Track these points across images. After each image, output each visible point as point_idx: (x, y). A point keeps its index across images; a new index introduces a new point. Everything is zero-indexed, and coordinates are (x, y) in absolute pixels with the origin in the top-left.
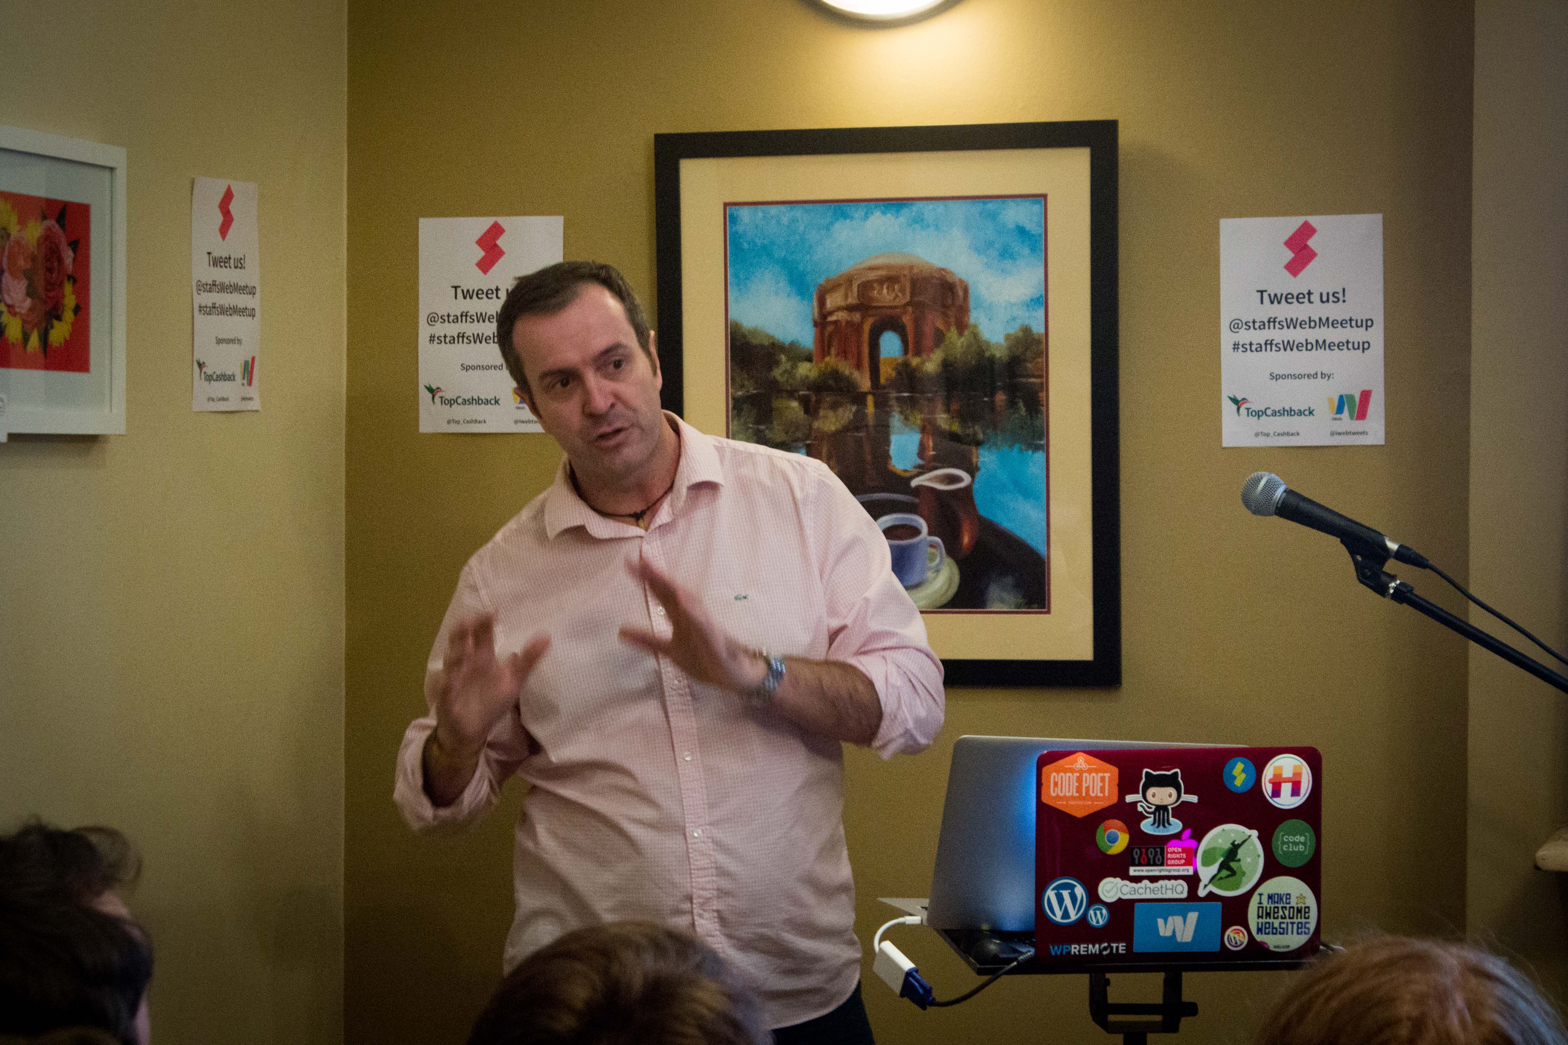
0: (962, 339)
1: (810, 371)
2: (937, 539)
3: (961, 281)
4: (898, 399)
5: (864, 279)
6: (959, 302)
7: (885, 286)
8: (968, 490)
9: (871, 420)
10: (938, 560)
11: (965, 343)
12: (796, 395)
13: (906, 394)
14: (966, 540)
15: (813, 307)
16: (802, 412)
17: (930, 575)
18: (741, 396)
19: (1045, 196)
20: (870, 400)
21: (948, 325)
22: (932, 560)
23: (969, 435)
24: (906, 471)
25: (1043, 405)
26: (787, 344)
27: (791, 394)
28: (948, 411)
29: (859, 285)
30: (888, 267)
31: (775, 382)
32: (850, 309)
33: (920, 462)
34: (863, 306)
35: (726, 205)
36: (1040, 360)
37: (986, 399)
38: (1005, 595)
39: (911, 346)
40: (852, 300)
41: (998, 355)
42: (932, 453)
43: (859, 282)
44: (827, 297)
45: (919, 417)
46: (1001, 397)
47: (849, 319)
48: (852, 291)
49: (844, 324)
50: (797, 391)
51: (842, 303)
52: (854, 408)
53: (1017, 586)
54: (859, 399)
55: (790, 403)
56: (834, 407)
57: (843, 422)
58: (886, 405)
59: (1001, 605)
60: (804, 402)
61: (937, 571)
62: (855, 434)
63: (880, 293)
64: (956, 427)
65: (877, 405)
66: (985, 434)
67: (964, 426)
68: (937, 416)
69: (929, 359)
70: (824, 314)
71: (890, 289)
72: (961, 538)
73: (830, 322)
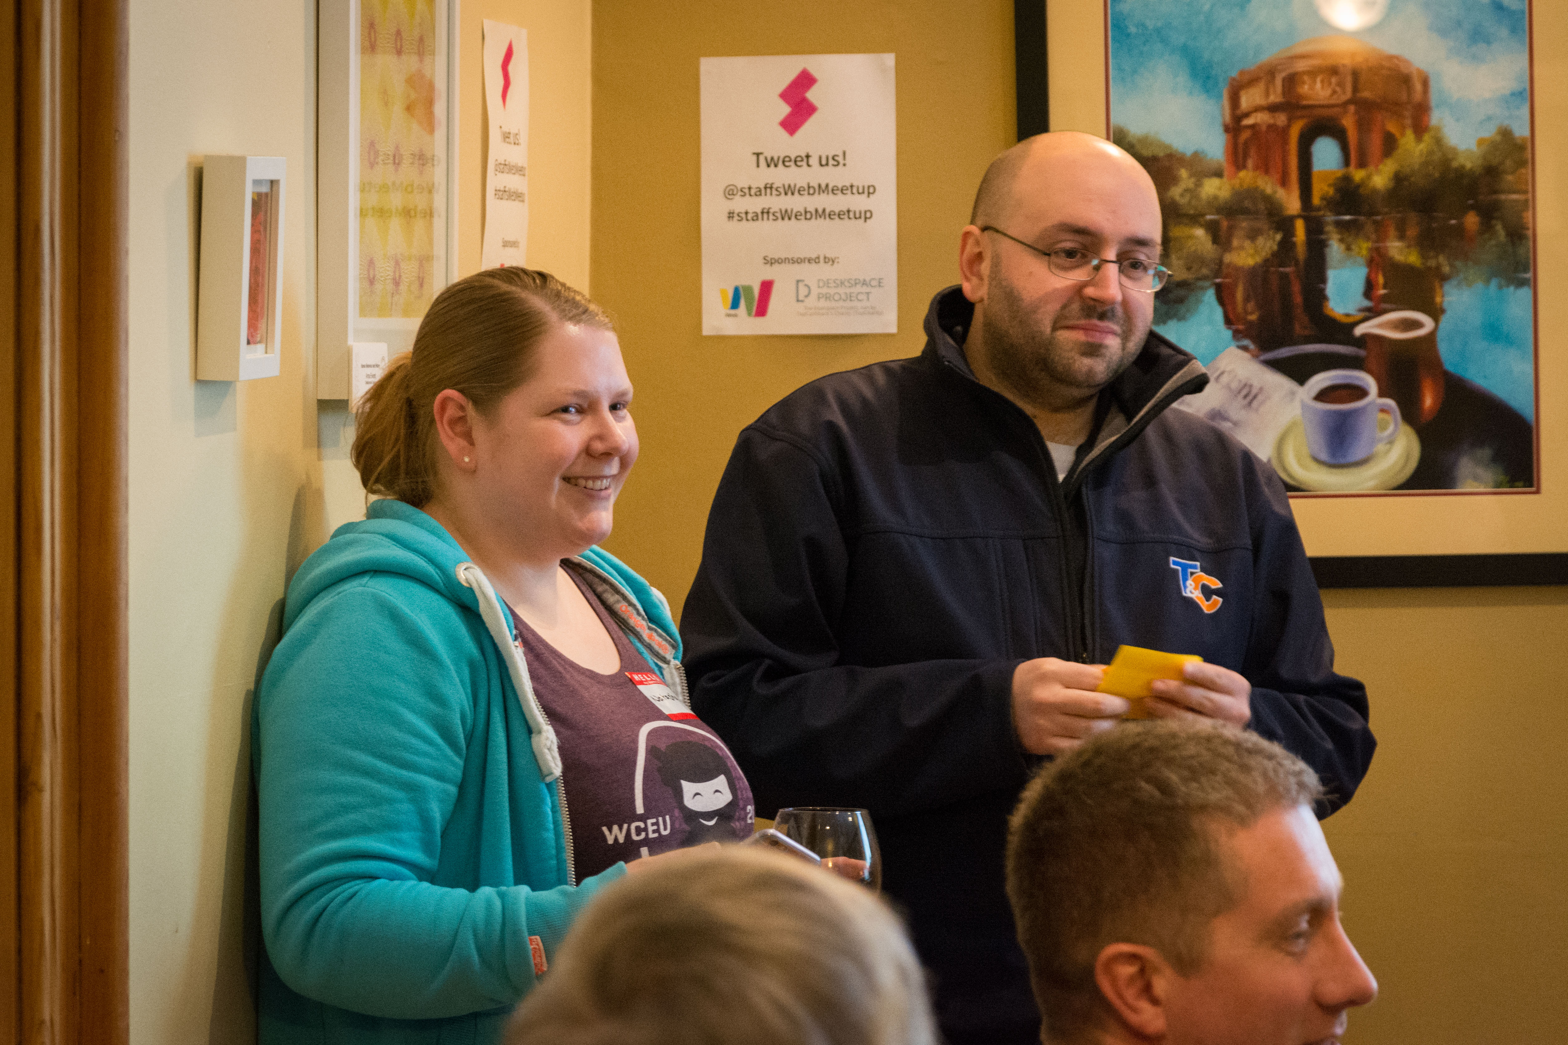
0: (1422, 146)
1: (1220, 189)
2: (1390, 402)
3: (1419, 72)
4: (1339, 224)
5: (1291, 71)
6: (1417, 99)
7: (1319, 80)
8: (1431, 338)
9: (1301, 250)
10: (1391, 428)
11: (1425, 150)
12: (1202, 220)
13: (1347, 217)
14: (1428, 401)
15: (1223, 106)
16: (1210, 243)
17: (1380, 447)
20: (1299, 224)
21: (1403, 128)
22: (1384, 428)
23: (1430, 268)
24: (1348, 315)
25: (1528, 229)
26: (1188, 155)
27: (1196, 219)
28: (1402, 237)
29: (1284, 80)
30: (1323, 55)
32: (1273, 109)
33: (1367, 303)
34: (1288, 107)
36: (1523, 171)
37: (1453, 222)
38: (1480, 471)
39: (1353, 156)
40: (1275, 97)
41: (1469, 165)
42: (1382, 292)
43: (1283, 74)
44: (1242, 93)
45: (1363, 246)
46: (1472, 220)
47: (1272, 121)
48: (1274, 86)
49: (1264, 128)
50: (1203, 215)
51: (1260, 102)
52: (1278, 237)
53: (1496, 459)
54: (1284, 224)
55: (1194, 230)
56: (1253, 235)
57: (1264, 254)
58: (1321, 231)
59: (1475, 484)
60: (1213, 229)
61: (1391, 442)
62: (1281, 269)
63: (1312, 88)
64: (1413, 258)
65: (1309, 231)
66: (1452, 266)
67: (1424, 256)
68: (1389, 244)
69: (1377, 172)
70: (1238, 117)
71: (1325, 83)
72: (1422, 400)
73: (1246, 127)
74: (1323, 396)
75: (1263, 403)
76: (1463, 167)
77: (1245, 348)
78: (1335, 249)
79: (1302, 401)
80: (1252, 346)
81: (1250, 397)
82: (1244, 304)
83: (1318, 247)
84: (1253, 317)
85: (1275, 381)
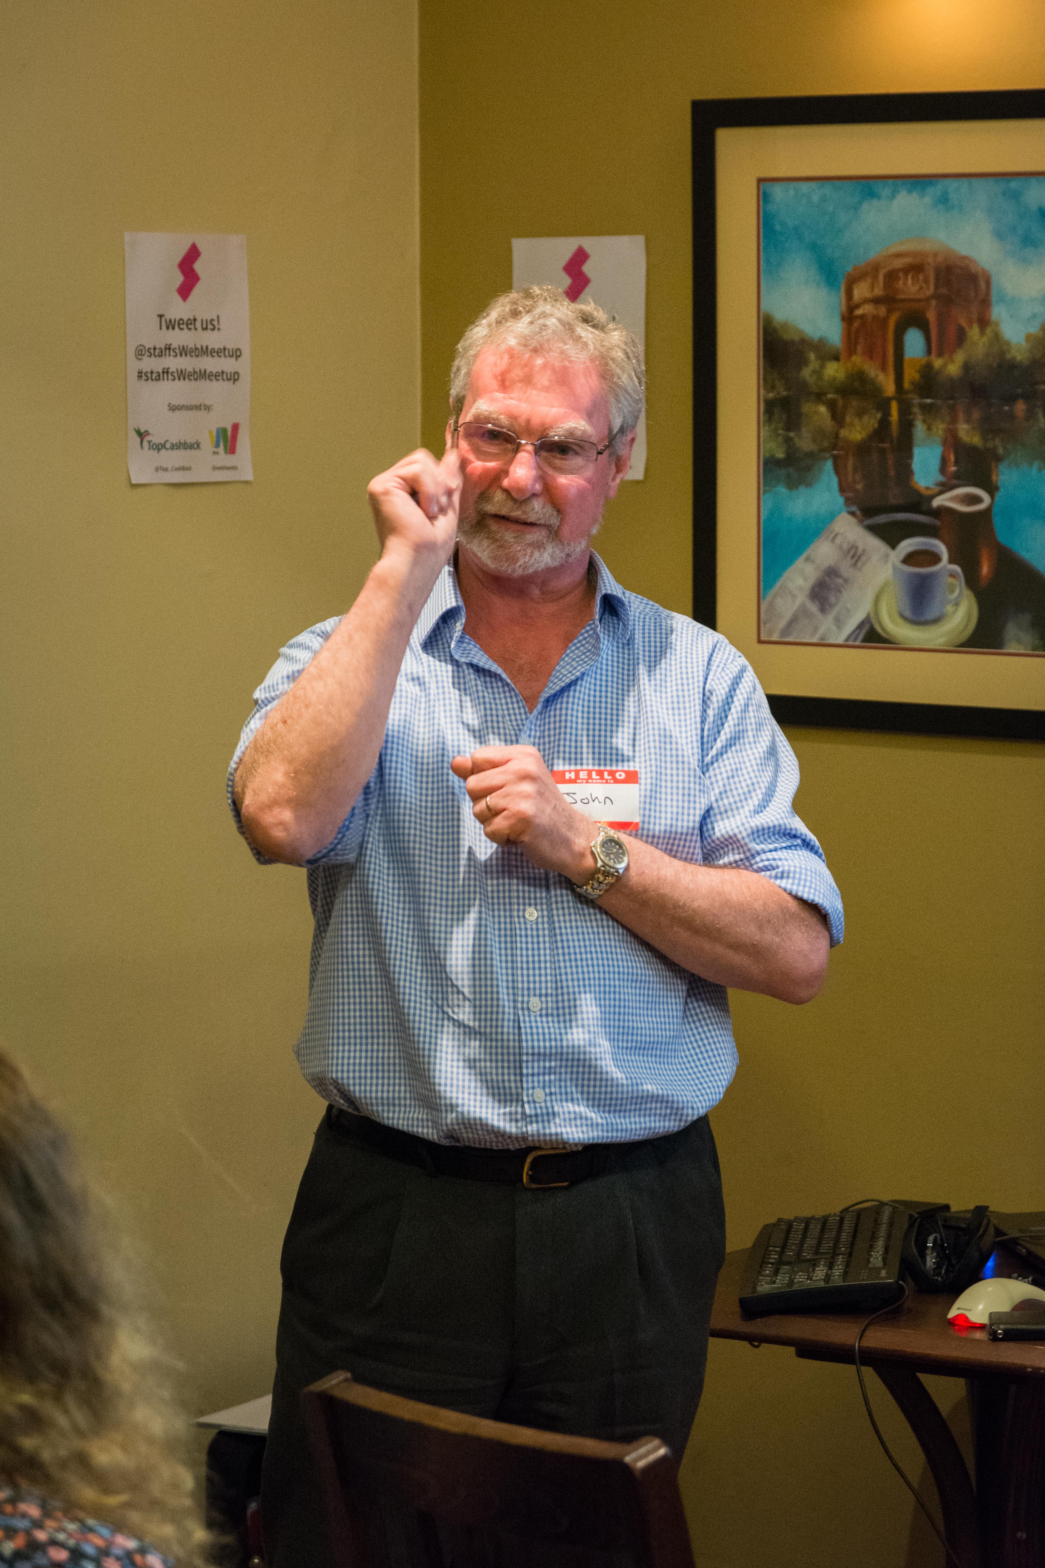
0: (984, 339)
1: (837, 371)
2: (956, 568)
3: (984, 271)
4: (923, 407)
5: (890, 268)
6: (982, 295)
7: (910, 277)
8: (988, 511)
9: (895, 429)
10: (957, 592)
11: (987, 343)
12: (824, 398)
13: (929, 401)
14: (986, 570)
15: (841, 298)
16: (829, 419)
17: (949, 608)
18: (772, 398)
20: (895, 405)
21: (972, 322)
22: (953, 591)
23: (989, 449)
24: (927, 488)
26: (816, 339)
27: (819, 397)
28: (968, 421)
29: (885, 276)
30: (914, 254)
31: (805, 383)
32: (876, 301)
33: (941, 478)
34: (888, 300)
35: (760, 181)
37: (1006, 408)
38: (1022, 635)
39: (934, 345)
40: (879, 291)
41: (1019, 358)
42: (953, 469)
43: (885, 271)
44: (855, 286)
45: (941, 426)
46: (1021, 407)
47: (875, 312)
48: (878, 281)
49: (870, 318)
50: (825, 394)
51: (868, 294)
52: (879, 416)
53: (1035, 624)
54: (883, 405)
55: (819, 407)
56: (860, 414)
57: (869, 430)
58: (910, 412)
59: (1019, 646)
60: (832, 406)
61: (957, 605)
62: (881, 445)
63: (905, 284)
64: (976, 440)
65: (901, 412)
66: (1005, 448)
67: (985, 439)
68: (959, 426)
69: (952, 361)
70: (851, 308)
71: (915, 279)
72: (981, 568)
73: (857, 317)
74: (910, 559)
75: (864, 563)
76: (1014, 358)
77: (853, 514)
78: (920, 429)
79: (893, 563)
80: (858, 513)
81: (856, 558)
82: (854, 474)
83: (907, 426)
84: (859, 487)
85: (874, 544)
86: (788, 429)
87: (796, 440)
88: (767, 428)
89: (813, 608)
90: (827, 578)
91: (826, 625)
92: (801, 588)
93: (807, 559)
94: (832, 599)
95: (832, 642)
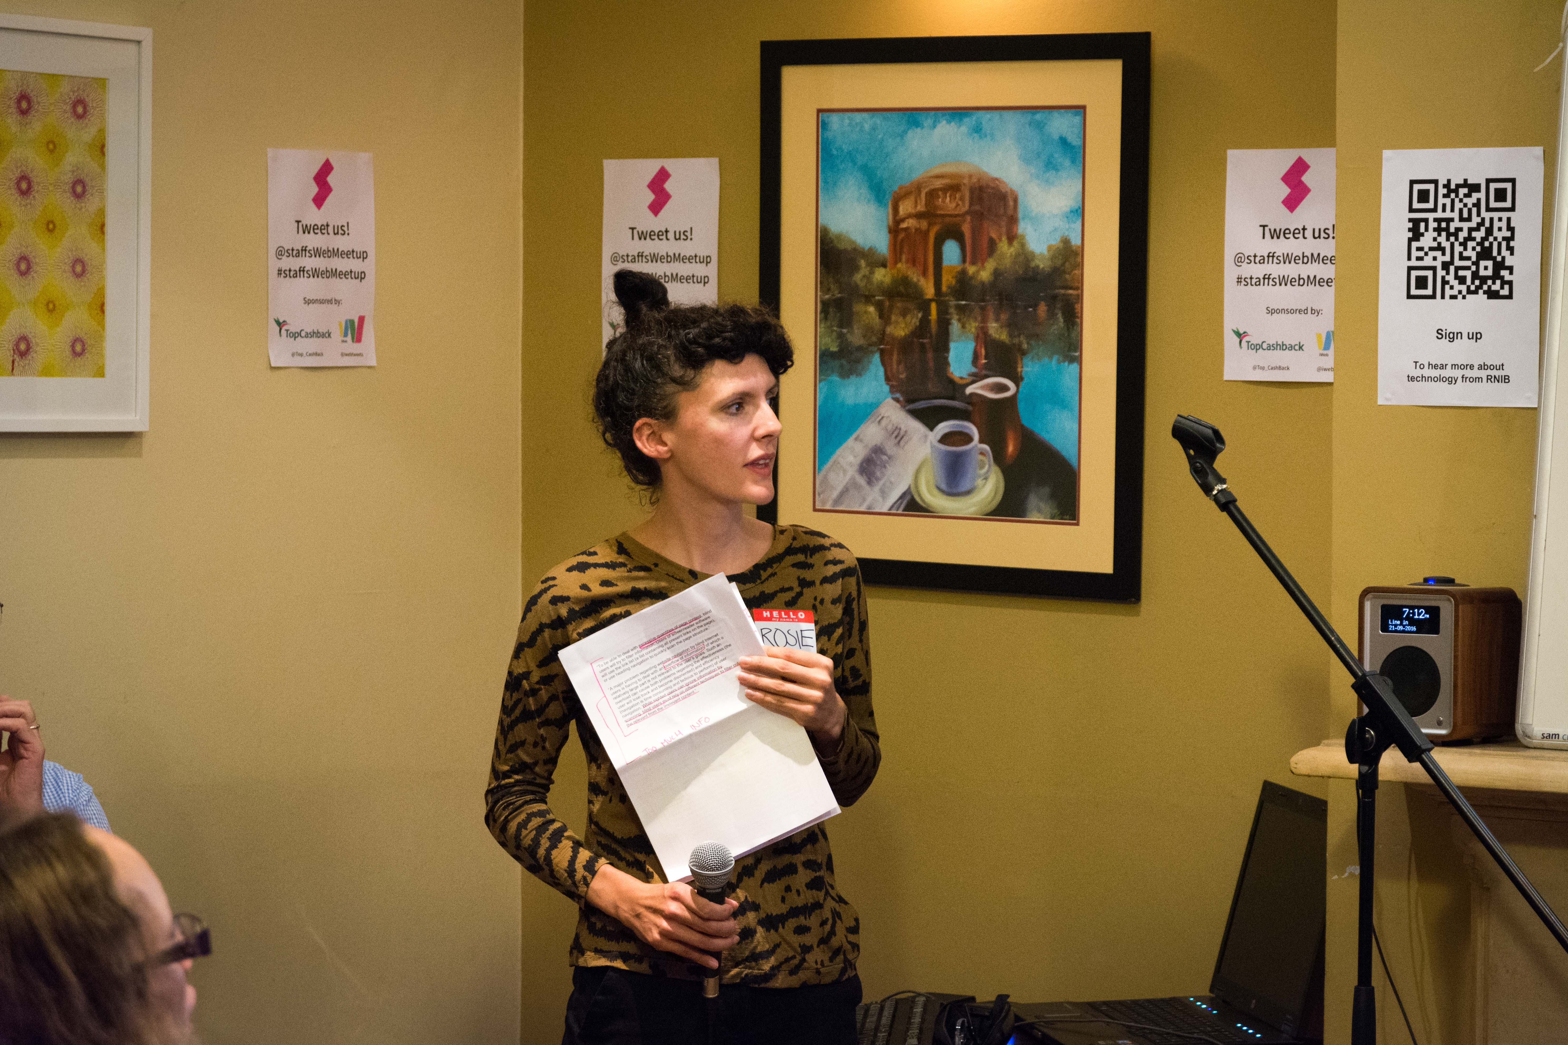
0: (1012, 249)
1: (884, 276)
2: (986, 447)
3: (1012, 191)
4: (958, 308)
5: (932, 187)
6: (1010, 212)
7: (948, 195)
8: (1013, 398)
9: (934, 326)
10: (987, 467)
11: (1014, 253)
12: (872, 300)
13: (963, 302)
14: (1011, 448)
15: (888, 213)
16: (877, 317)
17: (980, 482)
18: (829, 300)
19: (1083, 108)
20: (933, 306)
21: (1001, 235)
22: (982, 467)
23: (1014, 344)
24: (961, 378)
25: (1078, 318)
26: (867, 248)
27: (868, 299)
28: (998, 319)
29: (926, 193)
30: (951, 176)
31: (856, 287)
32: (919, 216)
33: (974, 370)
34: (929, 215)
35: (819, 111)
36: (1076, 272)
37: (1031, 309)
38: (1042, 505)
39: (968, 254)
40: (921, 208)
41: (1042, 266)
42: (984, 361)
43: (926, 190)
44: (900, 203)
45: (973, 325)
46: (1042, 309)
47: (918, 226)
48: (920, 199)
49: (913, 230)
50: (874, 296)
51: (911, 210)
52: (920, 315)
53: (1053, 496)
54: (924, 306)
55: (868, 307)
56: (904, 314)
57: (911, 328)
58: (947, 313)
59: (1038, 515)
60: (879, 306)
61: (986, 479)
62: (921, 340)
63: (943, 202)
64: (1004, 336)
65: (939, 312)
66: (1028, 343)
67: (1011, 335)
68: (989, 325)
69: (983, 267)
70: (897, 221)
71: (953, 197)
72: (1007, 447)
73: (902, 229)
74: (945, 439)
75: (906, 443)
76: (1038, 267)
77: (897, 400)
78: (955, 327)
79: (931, 443)
80: (901, 399)
81: (899, 438)
82: (898, 366)
83: (944, 324)
84: (903, 376)
85: (915, 426)
86: (841, 326)
87: (848, 336)
88: (823, 325)
89: (862, 481)
90: (873, 455)
91: (873, 497)
92: (851, 465)
93: (856, 439)
94: (878, 474)
95: (877, 510)
